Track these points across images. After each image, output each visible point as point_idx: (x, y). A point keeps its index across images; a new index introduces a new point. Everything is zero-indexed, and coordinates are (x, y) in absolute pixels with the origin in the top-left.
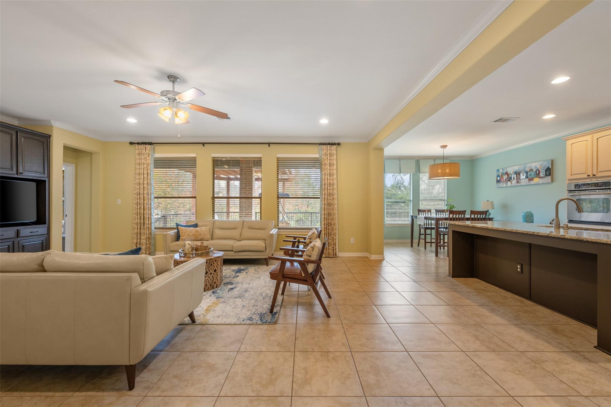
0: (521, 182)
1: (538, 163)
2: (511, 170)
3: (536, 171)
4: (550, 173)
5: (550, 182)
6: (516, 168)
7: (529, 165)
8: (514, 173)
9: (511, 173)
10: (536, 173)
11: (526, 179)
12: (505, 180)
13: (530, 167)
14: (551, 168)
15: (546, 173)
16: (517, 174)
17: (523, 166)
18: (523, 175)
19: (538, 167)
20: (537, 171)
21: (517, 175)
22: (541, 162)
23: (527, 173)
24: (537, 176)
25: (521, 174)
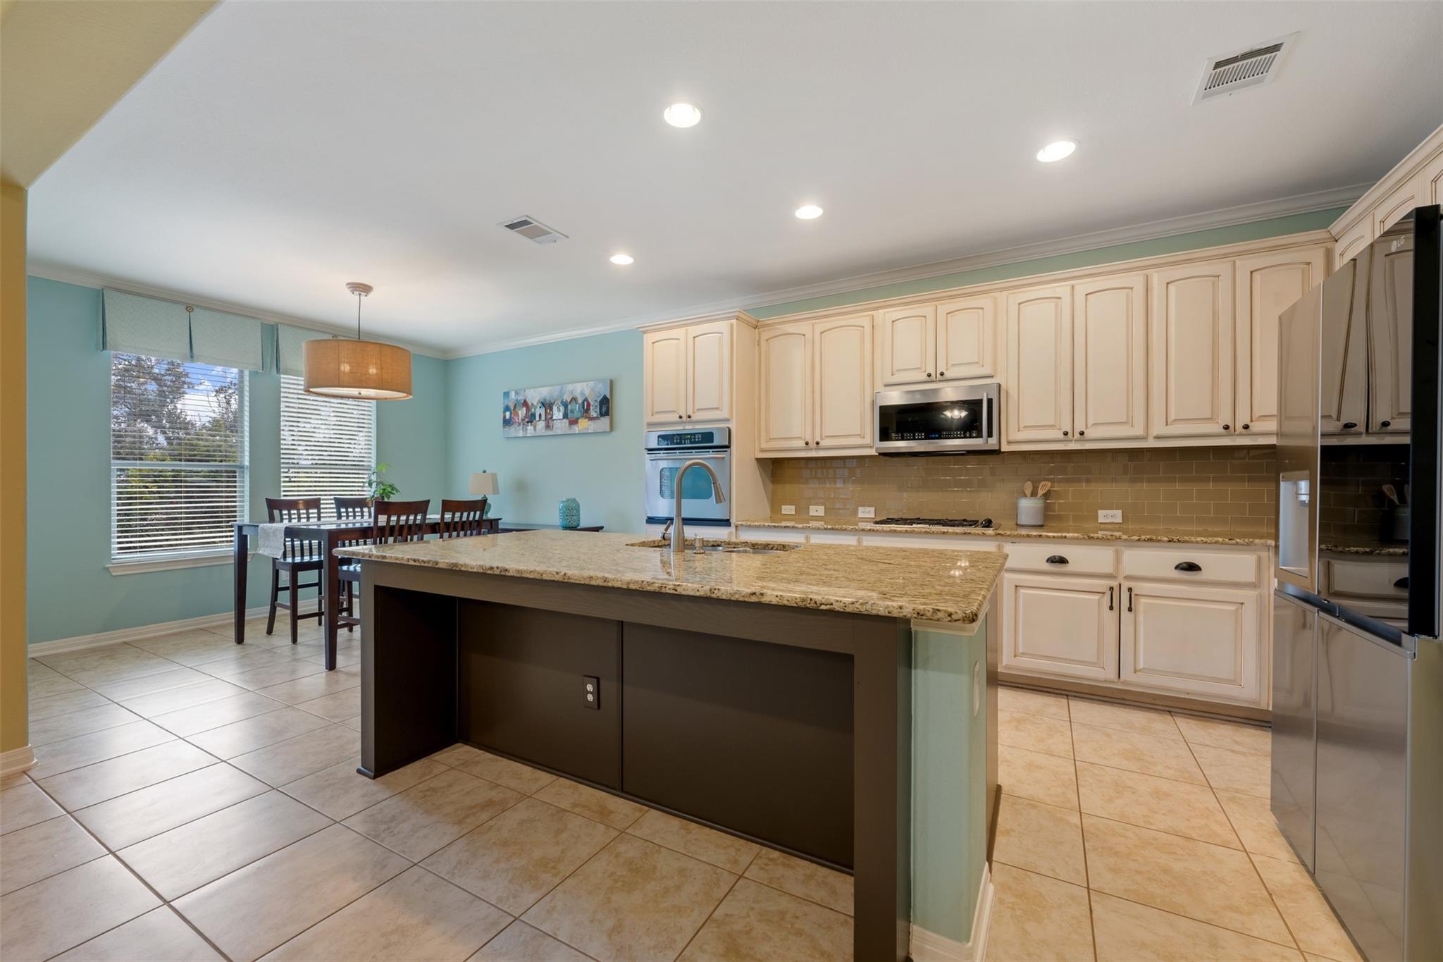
0: (555, 426)
1: (587, 385)
2: (534, 397)
3: (583, 403)
4: (608, 409)
5: (608, 430)
6: (544, 393)
7: (570, 387)
8: (540, 405)
9: (535, 404)
10: (584, 407)
11: (565, 420)
12: (523, 420)
13: (572, 392)
14: (609, 397)
15: (601, 409)
16: (547, 406)
17: (559, 387)
18: (559, 410)
19: (587, 392)
20: (586, 403)
21: (546, 410)
22: (591, 383)
23: (566, 405)
24: (585, 414)
25: (555, 408)
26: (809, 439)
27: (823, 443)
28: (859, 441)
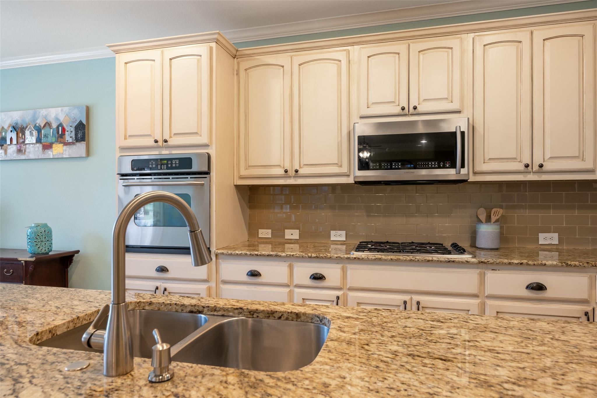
0: (27, 150)
1: (62, 110)
2: (5, 121)
3: (58, 128)
4: (84, 134)
5: (84, 155)
6: (16, 117)
7: (44, 112)
8: (11, 129)
9: (6, 127)
10: (58, 132)
11: (38, 145)
13: (45, 117)
14: (85, 123)
15: (76, 135)
16: (19, 131)
17: (31, 112)
18: (31, 134)
19: (62, 118)
20: (60, 128)
21: (17, 134)
22: (66, 109)
23: (39, 130)
24: (60, 139)
25: (27, 133)
26: (287, 166)
27: (301, 171)
28: (335, 170)
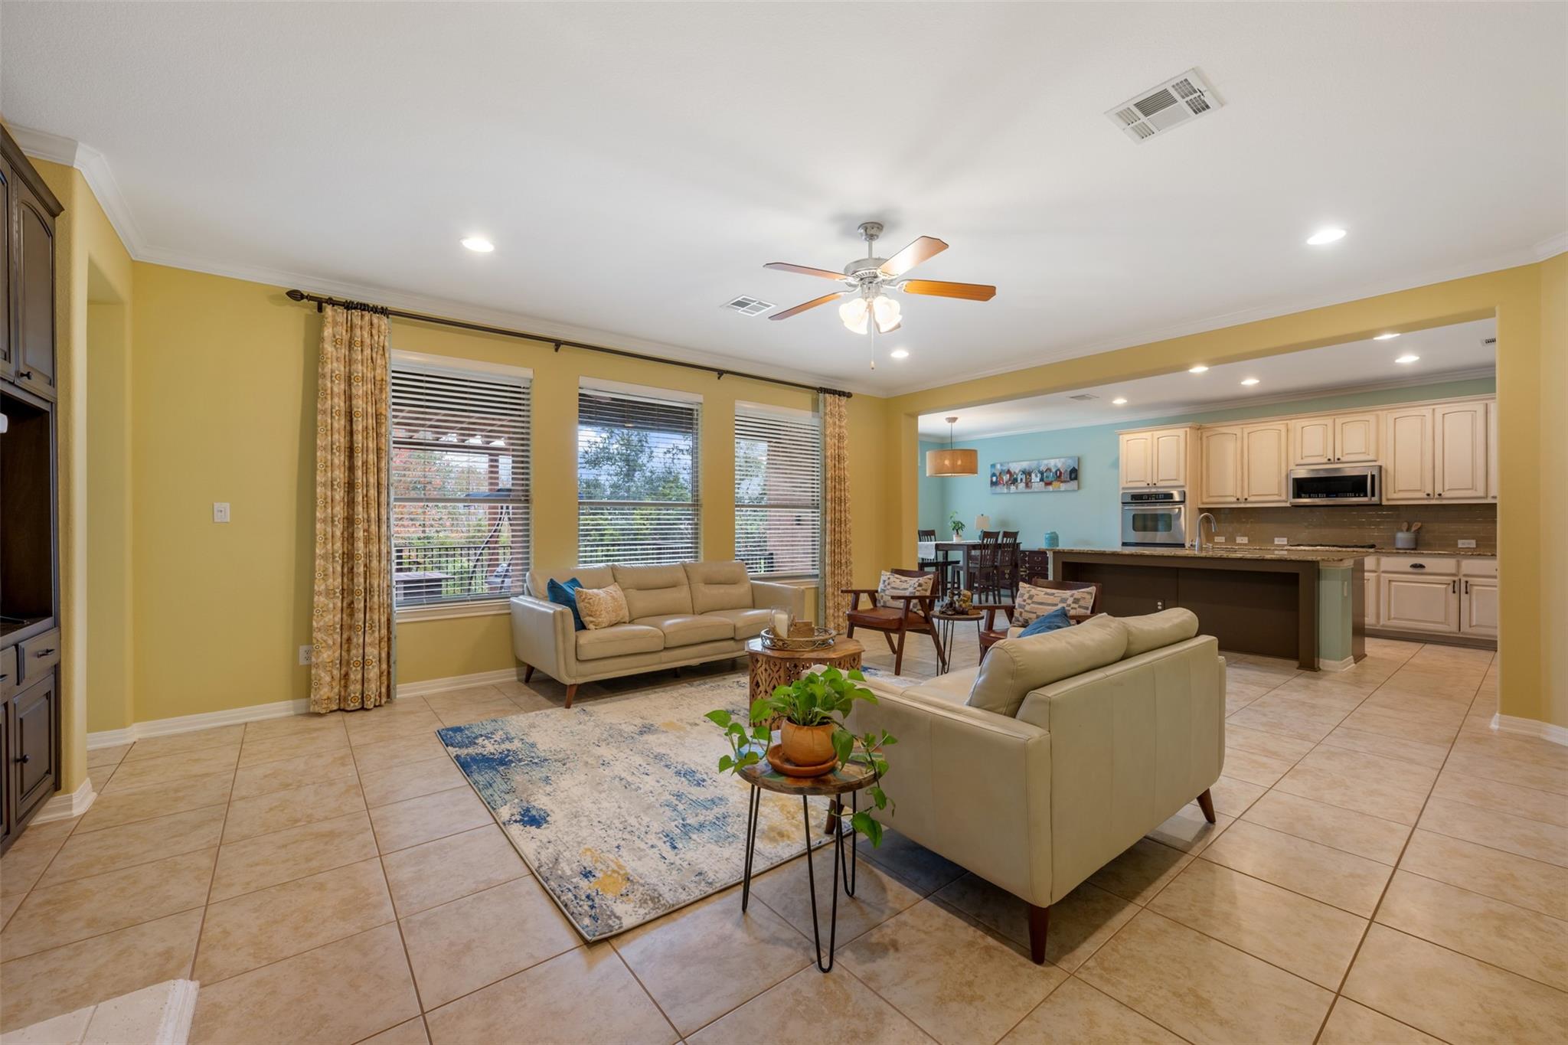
1: (1059, 460)
2: (1016, 468)
3: (1056, 472)
4: (1076, 475)
5: (1076, 488)
6: (1025, 465)
7: (1045, 462)
10: (1057, 475)
12: (1006, 482)
13: (1047, 465)
14: (1076, 468)
15: (1070, 476)
17: (1036, 462)
18: (1036, 476)
19: (1059, 465)
20: (1058, 472)
22: (1063, 460)
23: (1042, 473)
24: (1058, 479)
25: (1033, 475)
26: (1239, 496)
27: (1249, 499)
28: (1276, 498)
